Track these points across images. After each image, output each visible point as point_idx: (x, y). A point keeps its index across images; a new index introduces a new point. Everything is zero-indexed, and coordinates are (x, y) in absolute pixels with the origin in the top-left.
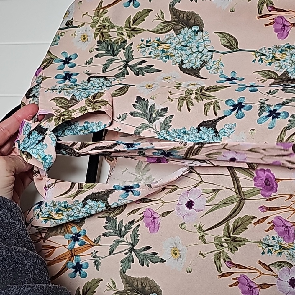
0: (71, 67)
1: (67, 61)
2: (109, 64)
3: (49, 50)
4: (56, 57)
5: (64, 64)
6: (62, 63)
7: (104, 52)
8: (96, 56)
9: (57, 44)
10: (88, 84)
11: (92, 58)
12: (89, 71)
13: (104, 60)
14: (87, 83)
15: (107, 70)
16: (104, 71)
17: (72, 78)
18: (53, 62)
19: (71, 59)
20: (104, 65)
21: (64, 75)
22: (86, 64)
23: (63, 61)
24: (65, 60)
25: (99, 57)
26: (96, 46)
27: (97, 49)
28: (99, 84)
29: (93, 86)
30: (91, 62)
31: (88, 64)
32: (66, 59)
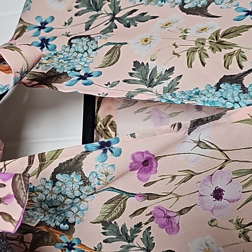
0: (48, 32)
1: (43, 26)
2: (92, 21)
3: (21, 18)
4: (30, 24)
5: (40, 30)
6: (37, 29)
7: (86, 8)
8: (76, 15)
9: (29, 9)
10: (70, 49)
11: (72, 18)
12: (69, 32)
13: (86, 17)
14: (68, 48)
15: (90, 28)
16: (87, 29)
17: (49, 44)
18: (27, 30)
19: (47, 23)
20: (86, 23)
21: (40, 42)
22: (65, 25)
23: (39, 27)
24: (40, 25)
25: (80, 15)
26: (75, 3)
27: (76, 7)
28: (83, 47)
29: (77, 52)
30: (71, 22)
31: (67, 25)
32: (42, 24)
